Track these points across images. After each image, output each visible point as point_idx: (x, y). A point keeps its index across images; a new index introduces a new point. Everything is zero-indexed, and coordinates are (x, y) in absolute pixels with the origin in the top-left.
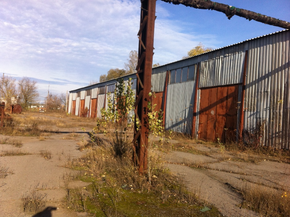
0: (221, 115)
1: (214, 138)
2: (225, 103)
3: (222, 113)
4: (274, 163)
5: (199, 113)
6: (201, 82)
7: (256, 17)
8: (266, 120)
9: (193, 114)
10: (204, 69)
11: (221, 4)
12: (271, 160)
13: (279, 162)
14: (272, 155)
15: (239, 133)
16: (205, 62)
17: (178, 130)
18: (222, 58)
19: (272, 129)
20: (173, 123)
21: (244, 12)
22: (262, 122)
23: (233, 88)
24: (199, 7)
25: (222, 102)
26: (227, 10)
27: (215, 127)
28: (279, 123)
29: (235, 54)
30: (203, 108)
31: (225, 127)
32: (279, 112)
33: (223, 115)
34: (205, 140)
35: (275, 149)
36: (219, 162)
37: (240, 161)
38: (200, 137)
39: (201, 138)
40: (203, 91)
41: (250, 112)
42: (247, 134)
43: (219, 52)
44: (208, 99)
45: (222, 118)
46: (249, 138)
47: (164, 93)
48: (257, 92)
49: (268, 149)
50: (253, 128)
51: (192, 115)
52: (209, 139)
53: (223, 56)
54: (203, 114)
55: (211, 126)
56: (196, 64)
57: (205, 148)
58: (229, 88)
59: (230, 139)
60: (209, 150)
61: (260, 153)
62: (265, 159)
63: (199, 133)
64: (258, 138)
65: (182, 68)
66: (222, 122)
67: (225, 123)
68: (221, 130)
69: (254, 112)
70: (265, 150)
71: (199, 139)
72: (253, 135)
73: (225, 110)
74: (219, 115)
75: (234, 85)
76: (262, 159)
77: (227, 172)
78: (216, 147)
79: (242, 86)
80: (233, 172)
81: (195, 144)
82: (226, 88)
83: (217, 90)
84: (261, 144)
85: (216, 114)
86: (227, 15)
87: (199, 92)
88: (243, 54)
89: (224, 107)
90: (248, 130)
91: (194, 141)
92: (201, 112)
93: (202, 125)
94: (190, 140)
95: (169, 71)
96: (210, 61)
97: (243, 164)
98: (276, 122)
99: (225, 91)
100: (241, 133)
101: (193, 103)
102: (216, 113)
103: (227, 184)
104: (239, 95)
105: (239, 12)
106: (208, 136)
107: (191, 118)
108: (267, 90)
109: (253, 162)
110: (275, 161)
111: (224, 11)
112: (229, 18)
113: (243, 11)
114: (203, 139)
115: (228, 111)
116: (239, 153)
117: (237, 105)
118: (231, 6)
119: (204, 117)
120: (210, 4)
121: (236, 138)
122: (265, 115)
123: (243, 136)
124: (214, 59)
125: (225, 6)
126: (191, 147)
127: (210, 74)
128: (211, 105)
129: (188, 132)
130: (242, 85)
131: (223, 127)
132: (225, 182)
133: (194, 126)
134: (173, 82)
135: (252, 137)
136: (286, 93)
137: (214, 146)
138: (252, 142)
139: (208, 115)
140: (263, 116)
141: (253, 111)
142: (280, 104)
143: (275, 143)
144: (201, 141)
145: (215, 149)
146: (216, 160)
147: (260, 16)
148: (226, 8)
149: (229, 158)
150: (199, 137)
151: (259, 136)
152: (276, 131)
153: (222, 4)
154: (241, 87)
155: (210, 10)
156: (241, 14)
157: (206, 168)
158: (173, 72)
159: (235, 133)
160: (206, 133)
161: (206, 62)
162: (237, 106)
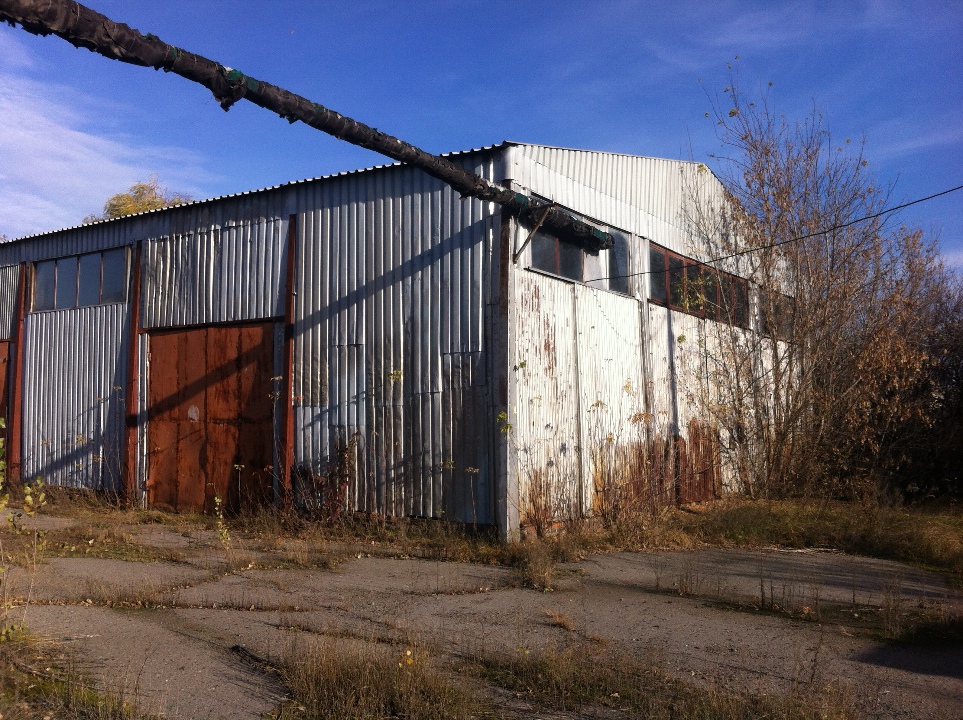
0: (222, 421)
1: (201, 498)
2: (232, 380)
3: (225, 416)
4: (385, 561)
5: (146, 416)
6: (150, 308)
7: (310, 113)
8: (358, 433)
9: (124, 420)
10: (158, 263)
11: (198, 57)
12: (377, 555)
13: (399, 557)
14: (379, 539)
15: (280, 476)
16: (159, 241)
17: (72, 481)
18: (215, 231)
19: (377, 459)
20: (53, 453)
21: (272, 93)
22: (349, 439)
23: (257, 332)
24: (119, 54)
25: (222, 379)
26: (218, 79)
27: (203, 461)
28: (396, 439)
29: (259, 224)
30: (159, 399)
31: (237, 460)
32: (395, 406)
33: (229, 422)
34: (172, 508)
35: (389, 518)
36: (214, 579)
37: (285, 568)
38: (155, 501)
39: (157, 504)
40: (159, 338)
41: (313, 407)
42: (305, 479)
43: (206, 211)
44: (178, 367)
45: (227, 431)
46: (312, 492)
47: (13, 345)
48: (330, 344)
49: (368, 521)
50: (323, 459)
51: (123, 424)
52: (186, 504)
53: (219, 227)
54: (162, 419)
55: (189, 458)
56: (131, 245)
57: (169, 537)
58: (245, 330)
59: (254, 499)
60: (184, 542)
61: (346, 536)
62: (358, 553)
63: (150, 487)
64: (340, 489)
65: (79, 256)
66: (227, 443)
67: (238, 447)
68: (223, 472)
69: (324, 409)
70: (361, 524)
71: (151, 506)
72: (323, 481)
73: (234, 403)
74: (217, 421)
75: (258, 322)
76: (352, 554)
77: (239, 608)
78: (208, 528)
79: (282, 326)
80: (258, 609)
81: (134, 527)
82: (235, 332)
83: (206, 337)
84: (349, 508)
85: (205, 419)
86: (218, 97)
87: (143, 342)
88: (282, 225)
89: (231, 395)
90: (308, 465)
91: (131, 515)
92: (155, 412)
93: (161, 456)
94: (117, 514)
95: (28, 264)
96: (177, 238)
97: (293, 575)
98: (388, 437)
99: (231, 341)
100: (288, 478)
101: (124, 383)
102: (206, 414)
103: (236, 649)
104: (276, 355)
105: (255, 89)
106: (180, 493)
107: (120, 435)
108: (357, 341)
109: (324, 566)
110: (389, 556)
111: (207, 82)
112: (225, 107)
113: (268, 90)
114: (165, 505)
115: (243, 406)
116: (281, 542)
117: (272, 387)
118: (228, 69)
119: (166, 432)
120: (158, 51)
121: (271, 493)
122: (354, 418)
123: (294, 487)
124: (192, 232)
125: (212, 64)
126: (121, 539)
127: (178, 283)
128: (186, 388)
129: (109, 486)
130: (284, 324)
131: (229, 460)
132: (232, 644)
133: (131, 464)
134: (46, 307)
135: (320, 487)
136: (409, 348)
137: (202, 526)
138: (321, 502)
139: (177, 421)
140: (348, 418)
141: (321, 407)
142: (396, 384)
143: (389, 501)
144: (155, 513)
145: (204, 535)
146: (206, 573)
147: (322, 113)
148: (214, 71)
149: (250, 562)
150: (152, 500)
151: (342, 482)
152: (388, 463)
153: (201, 59)
154: (279, 331)
155: (161, 69)
156: (262, 97)
157: (169, 604)
158: (43, 267)
159: (269, 479)
160: (176, 483)
161: (165, 240)
162: (272, 390)
